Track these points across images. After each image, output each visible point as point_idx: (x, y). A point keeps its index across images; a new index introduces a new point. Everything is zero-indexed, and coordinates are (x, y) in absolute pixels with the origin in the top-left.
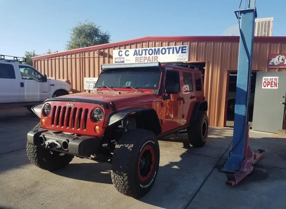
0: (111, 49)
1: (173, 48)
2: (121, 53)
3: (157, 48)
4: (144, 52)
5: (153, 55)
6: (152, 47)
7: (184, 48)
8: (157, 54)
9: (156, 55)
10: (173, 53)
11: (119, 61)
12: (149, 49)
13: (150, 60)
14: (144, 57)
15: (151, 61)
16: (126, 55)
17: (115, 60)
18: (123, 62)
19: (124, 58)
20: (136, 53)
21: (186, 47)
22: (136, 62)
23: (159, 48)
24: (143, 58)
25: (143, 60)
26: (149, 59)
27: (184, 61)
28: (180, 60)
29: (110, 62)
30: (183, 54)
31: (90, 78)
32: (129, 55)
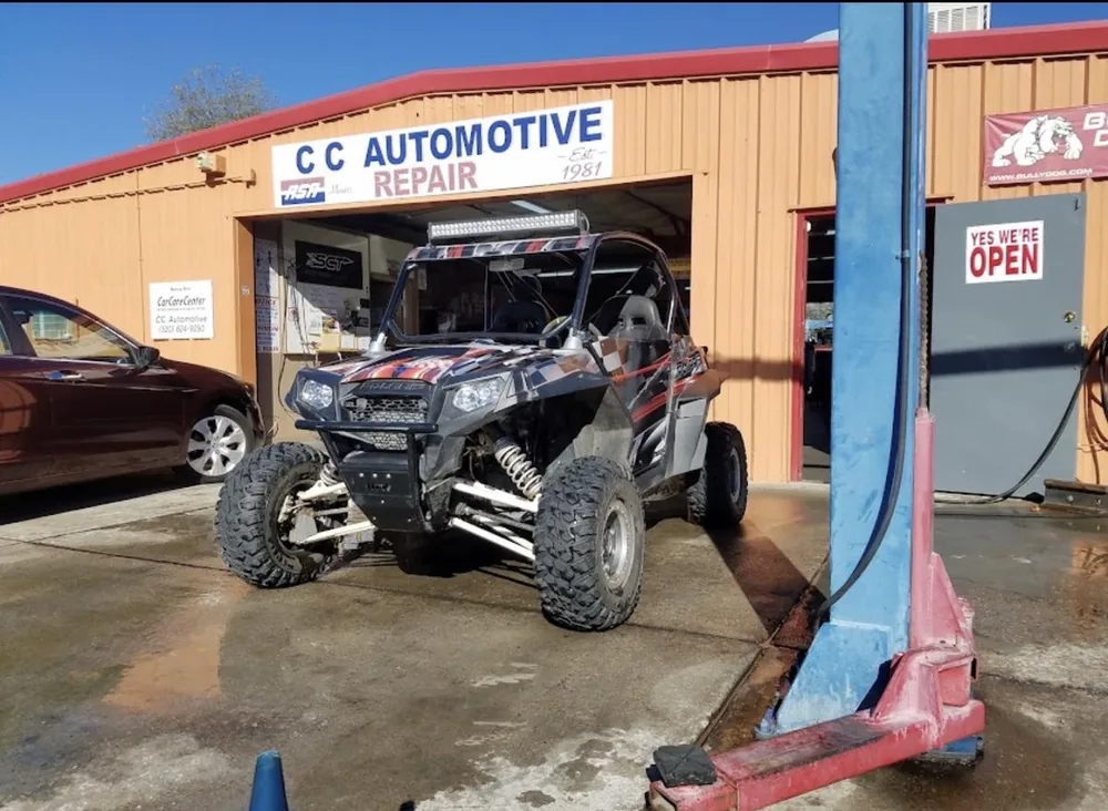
0: (263, 144)
1: (543, 119)
2: (307, 159)
3: (468, 125)
4: (411, 145)
5: (453, 157)
6: (447, 121)
7: (591, 118)
8: (469, 152)
9: (465, 158)
10: (543, 142)
11: (299, 197)
12: (431, 129)
13: (441, 185)
14: (415, 171)
15: (444, 189)
16: (332, 167)
17: (283, 193)
18: (321, 197)
20: (374, 153)
21: (598, 110)
22: (378, 193)
23: (477, 122)
24: (409, 176)
25: (409, 186)
27: (592, 177)
28: (578, 173)
29: (258, 205)
30: (588, 145)
31: (174, 285)
32: (345, 167)
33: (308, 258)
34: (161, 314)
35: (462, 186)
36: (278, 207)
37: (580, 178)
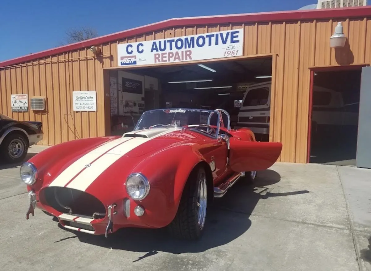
0: (113, 45)
1: (217, 35)
2: (130, 49)
3: (189, 37)
4: (168, 44)
5: (183, 49)
6: (181, 36)
7: (235, 35)
8: (189, 47)
9: (188, 49)
10: (217, 43)
11: (127, 62)
12: (176, 39)
13: (179, 58)
14: (169, 53)
15: (180, 60)
16: (139, 52)
17: (122, 61)
18: (135, 63)
19: (135, 57)
20: (154, 47)
21: (237, 32)
22: (155, 62)
23: (192, 36)
24: (167, 55)
25: (167, 59)
26: (177, 57)
27: (235, 55)
28: (229, 54)
29: (112, 65)
30: (233, 44)
31: (82, 92)
32: (144, 52)
33: (126, 83)
34: (77, 102)
35: (186, 59)
36: (120, 66)
37: (230, 56)
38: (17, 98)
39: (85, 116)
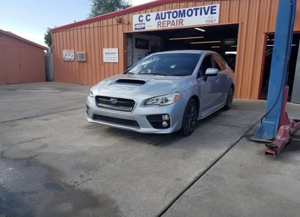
0: (130, 15)
1: (201, 8)
2: (141, 18)
3: (182, 10)
4: (167, 15)
5: (177, 18)
6: (177, 9)
7: (214, 8)
8: (182, 17)
9: (181, 18)
10: (201, 14)
11: (139, 28)
12: (173, 11)
14: (168, 21)
15: (175, 26)
16: (148, 21)
17: (135, 27)
18: (144, 28)
19: (144, 24)
20: (158, 17)
21: (215, 6)
22: (158, 27)
23: (184, 9)
24: (166, 23)
25: (166, 25)
26: (173, 23)
27: (213, 23)
28: (209, 22)
29: (129, 30)
30: (213, 15)
31: (109, 49)
32: (151, 20)
33: (138, 42)
34: (106, 56)
35: (179, 25)
36: (134, 30)
37: (210, 23)
38: (67, 52)
39: (111, 66)
